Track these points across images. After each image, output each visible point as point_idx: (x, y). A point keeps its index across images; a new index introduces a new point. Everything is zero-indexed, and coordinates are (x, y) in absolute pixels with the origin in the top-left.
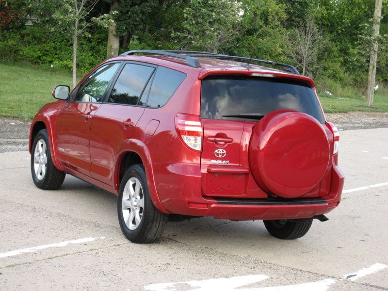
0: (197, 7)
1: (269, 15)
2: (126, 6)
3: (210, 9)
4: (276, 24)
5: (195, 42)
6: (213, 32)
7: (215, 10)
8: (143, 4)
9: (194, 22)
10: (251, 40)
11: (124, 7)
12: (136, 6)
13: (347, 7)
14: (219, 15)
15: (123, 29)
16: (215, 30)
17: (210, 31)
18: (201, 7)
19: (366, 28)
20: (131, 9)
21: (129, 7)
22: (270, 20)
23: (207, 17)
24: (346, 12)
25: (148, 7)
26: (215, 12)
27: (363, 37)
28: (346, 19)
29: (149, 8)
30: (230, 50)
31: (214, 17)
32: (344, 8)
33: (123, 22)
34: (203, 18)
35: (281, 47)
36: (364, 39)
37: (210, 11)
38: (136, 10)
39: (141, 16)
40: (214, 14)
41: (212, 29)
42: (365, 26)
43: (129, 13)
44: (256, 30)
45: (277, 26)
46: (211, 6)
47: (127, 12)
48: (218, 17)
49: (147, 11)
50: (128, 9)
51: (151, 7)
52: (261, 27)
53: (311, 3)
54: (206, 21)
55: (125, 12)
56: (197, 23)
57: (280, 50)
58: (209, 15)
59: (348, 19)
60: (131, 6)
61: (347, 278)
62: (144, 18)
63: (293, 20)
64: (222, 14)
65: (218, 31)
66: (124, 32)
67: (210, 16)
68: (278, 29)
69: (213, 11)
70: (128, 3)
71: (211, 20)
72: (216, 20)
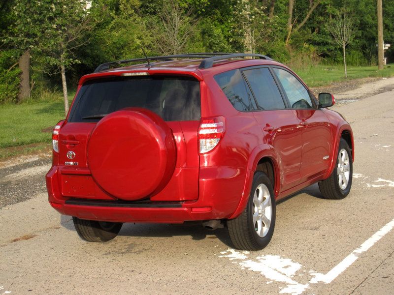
1: (120, 4)
4: (130, 12)
5: (34, 46)
6: (57, 29)
9: (29, 20)
10: (104, 35)
14: (61, 7)
16: (59, 27)
17: (52, 28)
22: (122, 9)
23: (46, 12)
26: (55, 4)
27: (237, 13)
30: (82, 49)
31: (54, 10)
34: (40, 14)
35: (140, 38)
36: (239, 16)
40: (53, 6)
41: (54, 26)
44: (107, 23)
45: (131, 15)
48: (60, 9)
52: (113, 18)
54: (45, 16)
56: (34, 22)
57: (138, 42)
58: (47, 9)
63: (147, 7)
64: (65, 5)
65: (63, 28)
67: (49, 10)
68: (132, 19)
69: (52, 2)
71: (51, 14)
72: (58, 14)
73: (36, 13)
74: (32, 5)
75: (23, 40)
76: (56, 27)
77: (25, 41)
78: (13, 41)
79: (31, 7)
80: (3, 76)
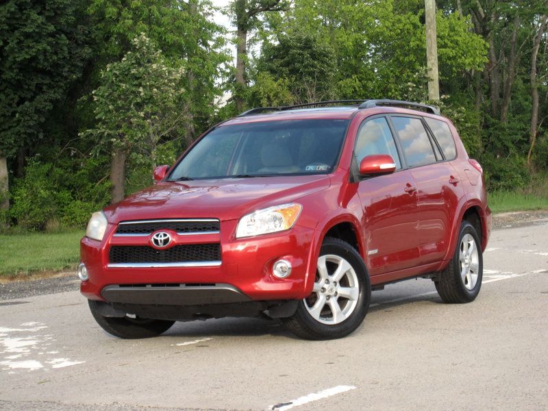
0: (113, 82)
2: (10, 105)
3: (136, 82)
5: (117, 139)
6: (144, 119)
7: (143, 84)
8: (38, 97)
9: (111, 107)
11: (7, 106)
12: (27, 103)
13: (392, 71)
14: (151, 90)
15: (10, 144)
16: (147, 116)
17: (139, 117)
18: (120, 81)
19: (410, 89)
20: (19, 109)
21: (14, 105)
23: (132, 97)
24: (392, 80)
25: (45, 101)
26: (144, 87)
28: (393, 91)
29: (48, 103)
31: (142, 94)
32: (387, 74)
33: (9, 133)
34: (125, 100)
37: (136, 85)
38: (26, 109)
39: (36, 117)
40: (141, 89)
41: (142, 114)
42: (409, 86)
43: (17, 115)
46: (137, 78)
47: (13, 114)
48: (149, 93)
49: (44, 108)
50: (15, 110)
51: (51, 101)
53: (331, 70)
54: (130, 102)
55: (10, 114)
56: (117, 109)
58: (133, 92)
59: (396, 90)
60: (18, 104)
61: (273, 409)
62: (43, 120)
65: (152, 117)
66: (12, 148)
67: (137, 94)
69: (140, 85)
70: (13, 99)
71: (139, 100)
72: (146, 99)
73: (120, 99)
74: (116, 88)
75: (104, 133)
76: (143, 116)
77: (106, 134)
78: (91, 134)
79: (114, 91)
80: (88, 191)
